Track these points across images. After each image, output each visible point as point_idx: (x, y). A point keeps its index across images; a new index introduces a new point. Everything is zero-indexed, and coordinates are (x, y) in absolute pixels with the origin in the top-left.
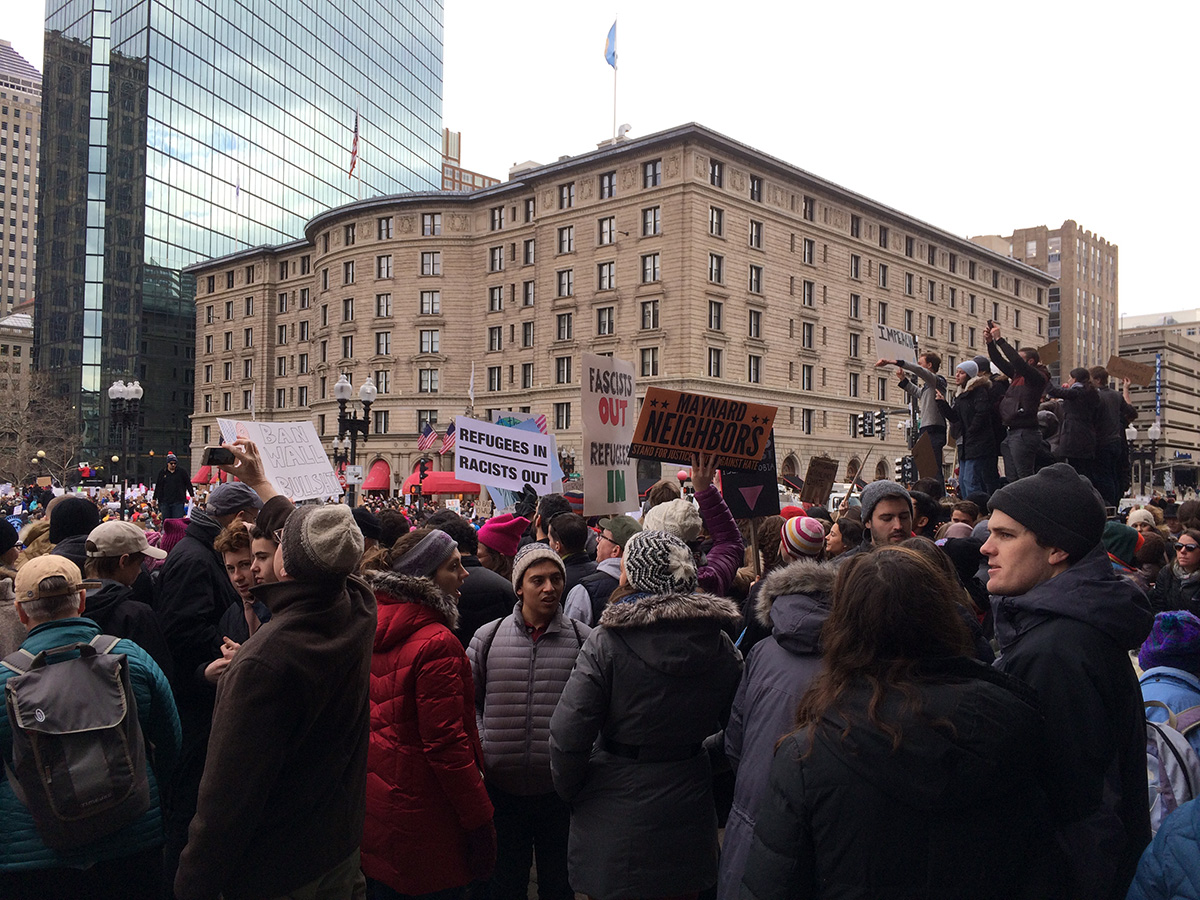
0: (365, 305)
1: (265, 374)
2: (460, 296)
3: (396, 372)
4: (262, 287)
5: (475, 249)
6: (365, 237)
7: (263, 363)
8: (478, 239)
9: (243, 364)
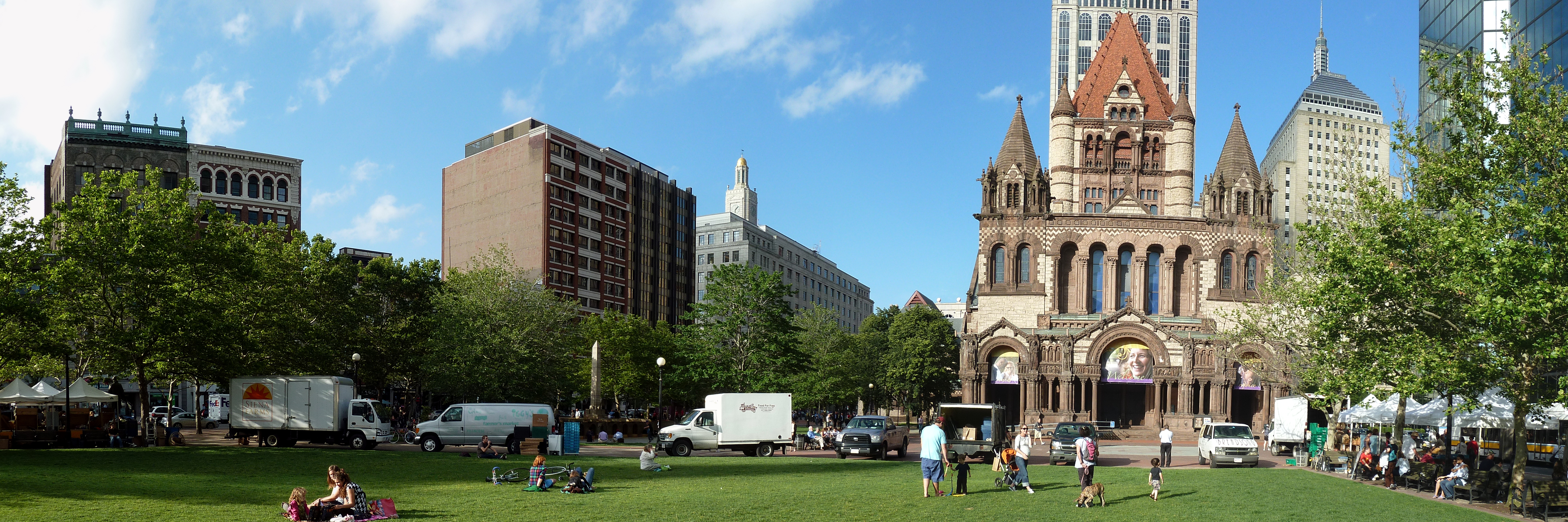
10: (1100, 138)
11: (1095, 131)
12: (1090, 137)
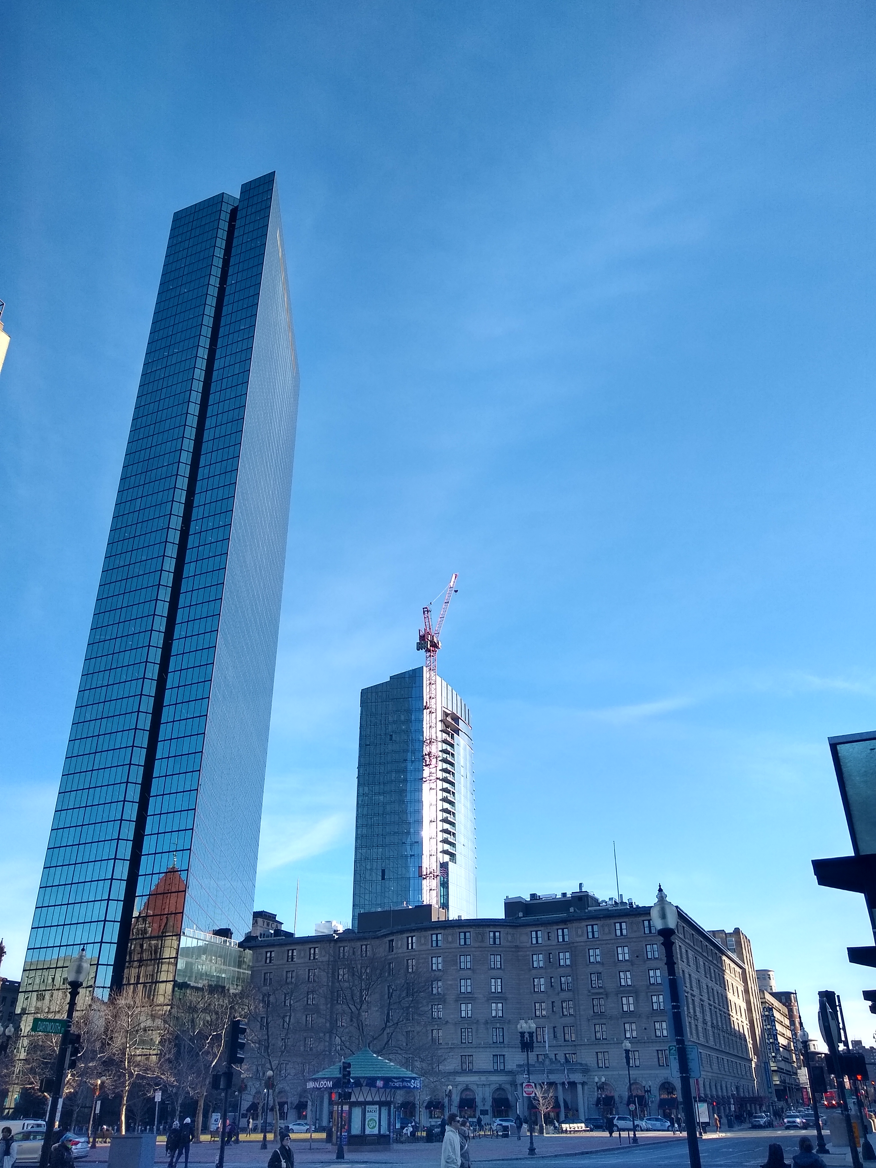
0: (451, 985)
1: (328, 1025)
2: (514, 982)
3: (477, 1030)
4: (327, 963)
5: (519, 953)
6: (450, 943)
7: (326, 1017)
8: (522, 948)
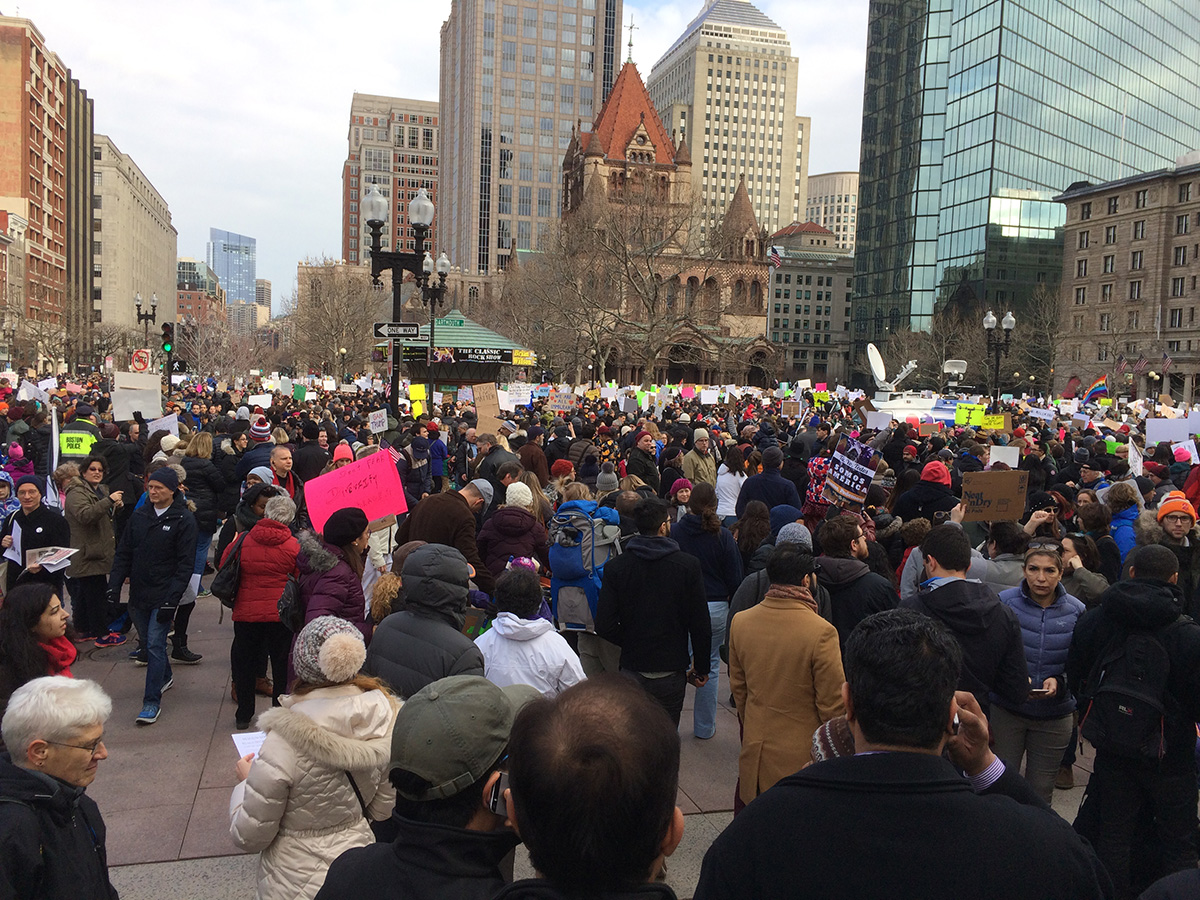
1: (1159, 295)
4: (1159, 210)
7: (1156, 285)
9: (1128, 286)
10: (623, 175)
11: (619, 170)
12: (614, 173)
